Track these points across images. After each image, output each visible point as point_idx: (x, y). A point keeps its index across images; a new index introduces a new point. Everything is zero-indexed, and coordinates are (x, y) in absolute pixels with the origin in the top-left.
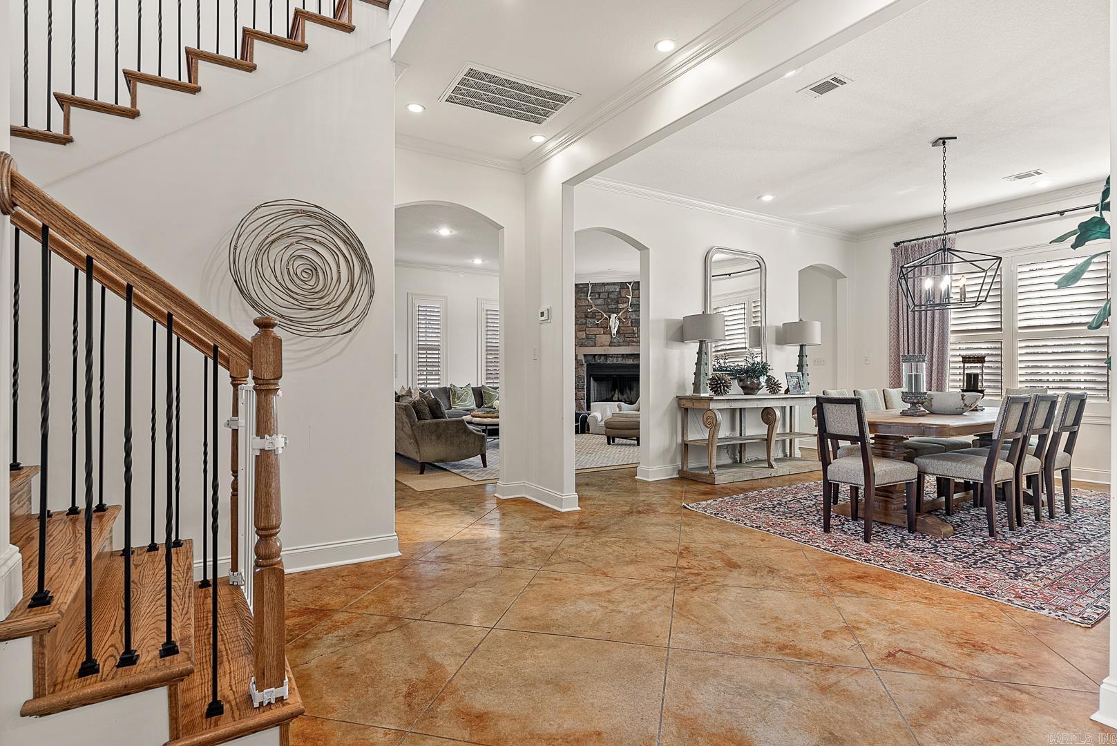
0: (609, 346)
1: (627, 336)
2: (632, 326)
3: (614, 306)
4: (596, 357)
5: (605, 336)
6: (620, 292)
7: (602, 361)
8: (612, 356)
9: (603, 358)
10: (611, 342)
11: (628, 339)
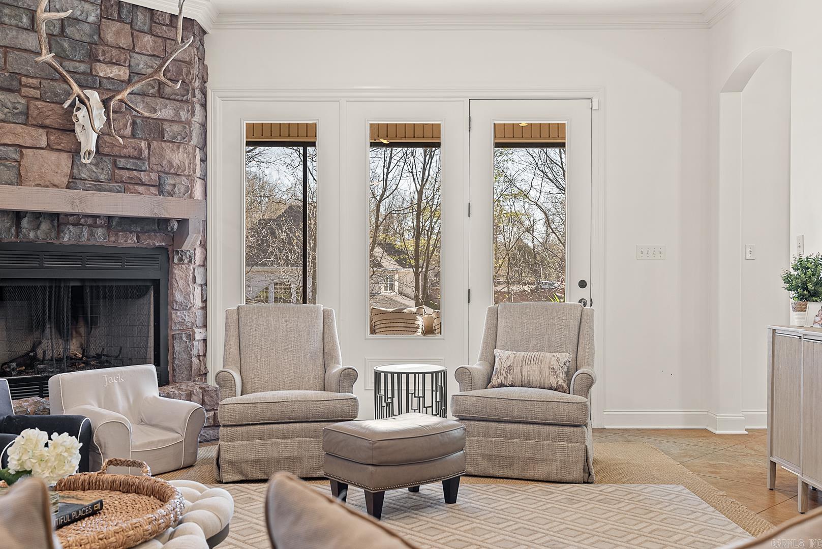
0: (68, 187)
1: (122, 163)
2: (133, 135)
3: (82, 67)
4: (25, 222)
5: (53, 156)
6: (98, 28)
7: (41, 234)
8: (77, 220)
9: (45, 226)
10: (72, 177)
11: (126, 174)
